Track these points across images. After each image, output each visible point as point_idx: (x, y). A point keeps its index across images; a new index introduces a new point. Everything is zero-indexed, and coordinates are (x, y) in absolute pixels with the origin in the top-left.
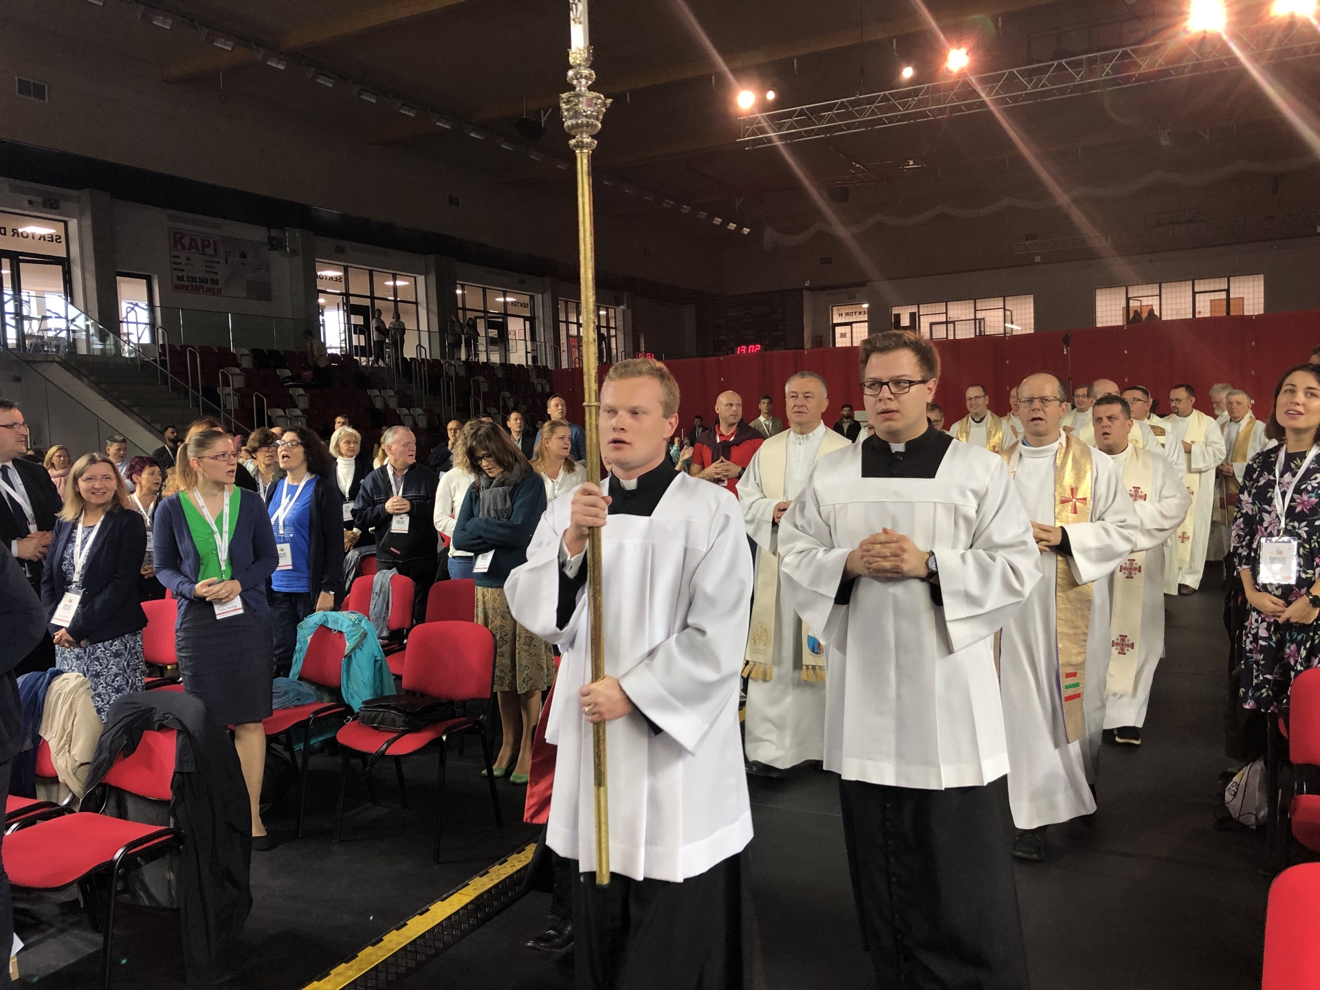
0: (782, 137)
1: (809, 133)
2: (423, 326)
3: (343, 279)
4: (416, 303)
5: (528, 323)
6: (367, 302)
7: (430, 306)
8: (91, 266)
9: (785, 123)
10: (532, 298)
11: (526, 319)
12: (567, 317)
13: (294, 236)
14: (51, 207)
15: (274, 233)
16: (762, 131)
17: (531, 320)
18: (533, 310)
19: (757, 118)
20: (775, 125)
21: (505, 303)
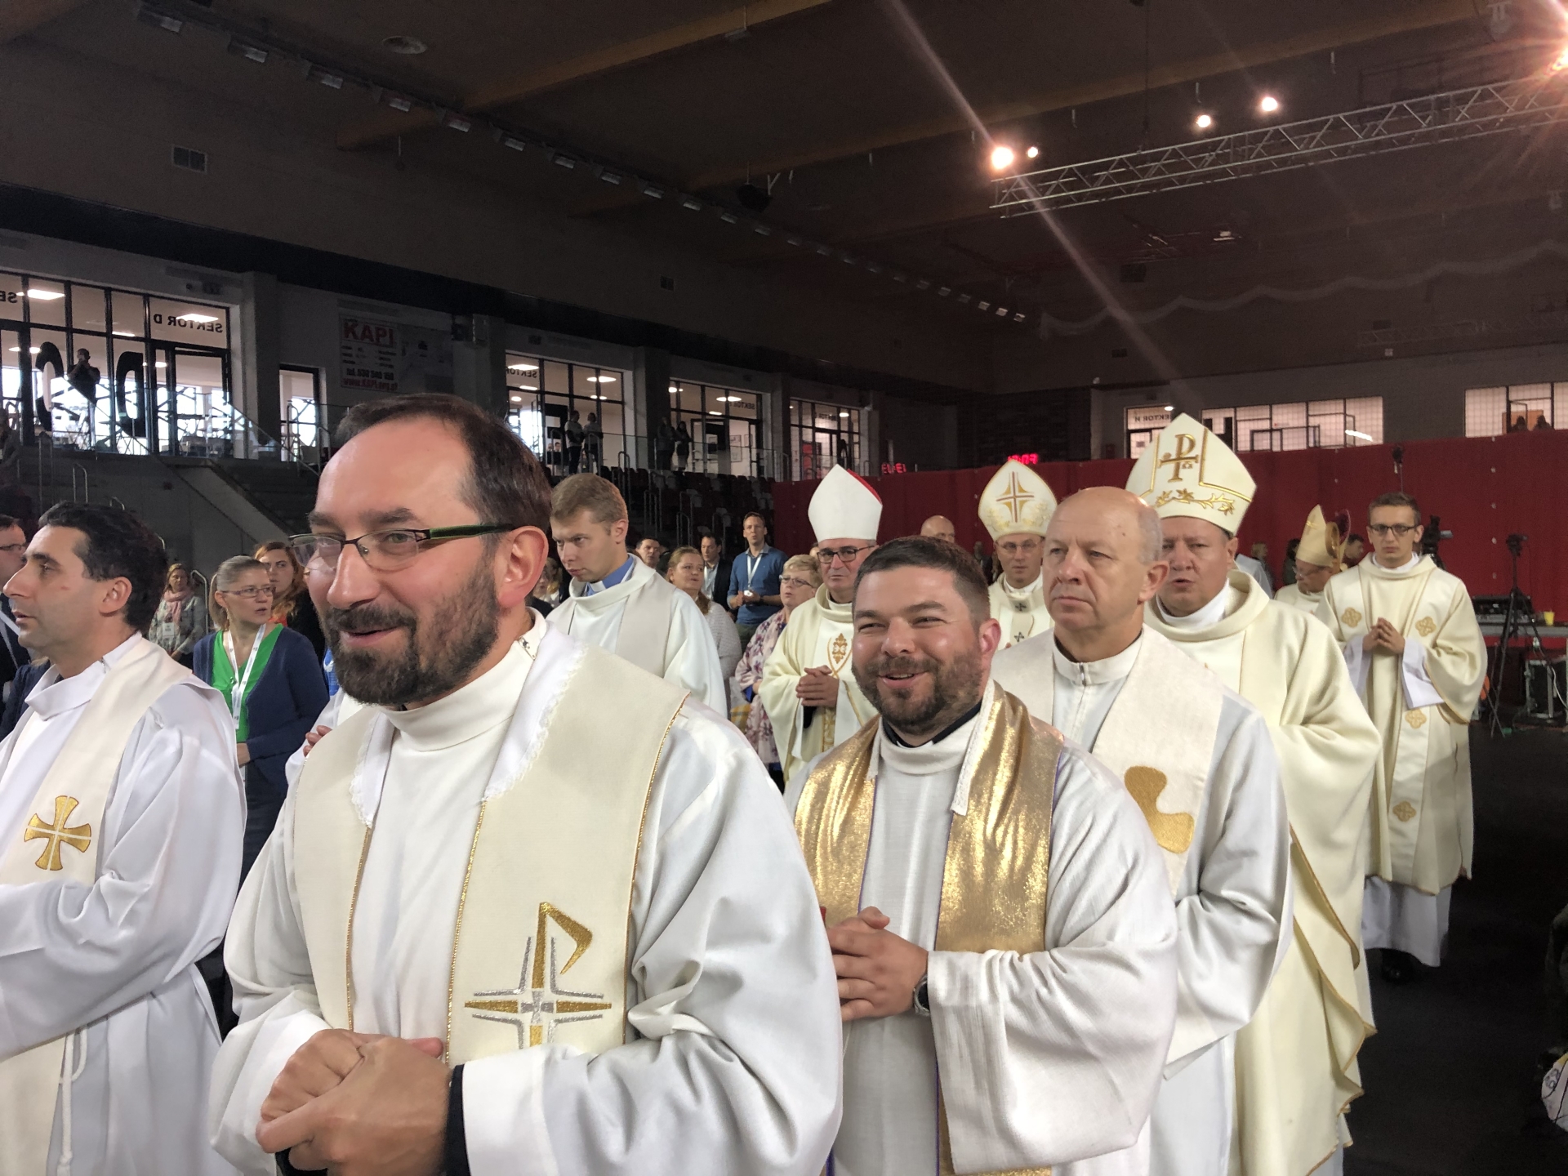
0: (1047, 203)
1: (1080, 198)
2: (630, 431)
3: (538, 374)
4: (622, 403)
5: (753, 427)
6: (565, 401)
7: (638, 407)
8: (252, 359)
9: (1050, 185)
10: (759, 398)
11: (751, 422)
12: (801, 420)
13: (480, 324)
14: (212, 292)
15: (460, 320)
16: (1022, 195)
17: (758, 423)
18: (760, 412)
19: (1016, 179)
20: (1038, 188)
21: (727, 403)
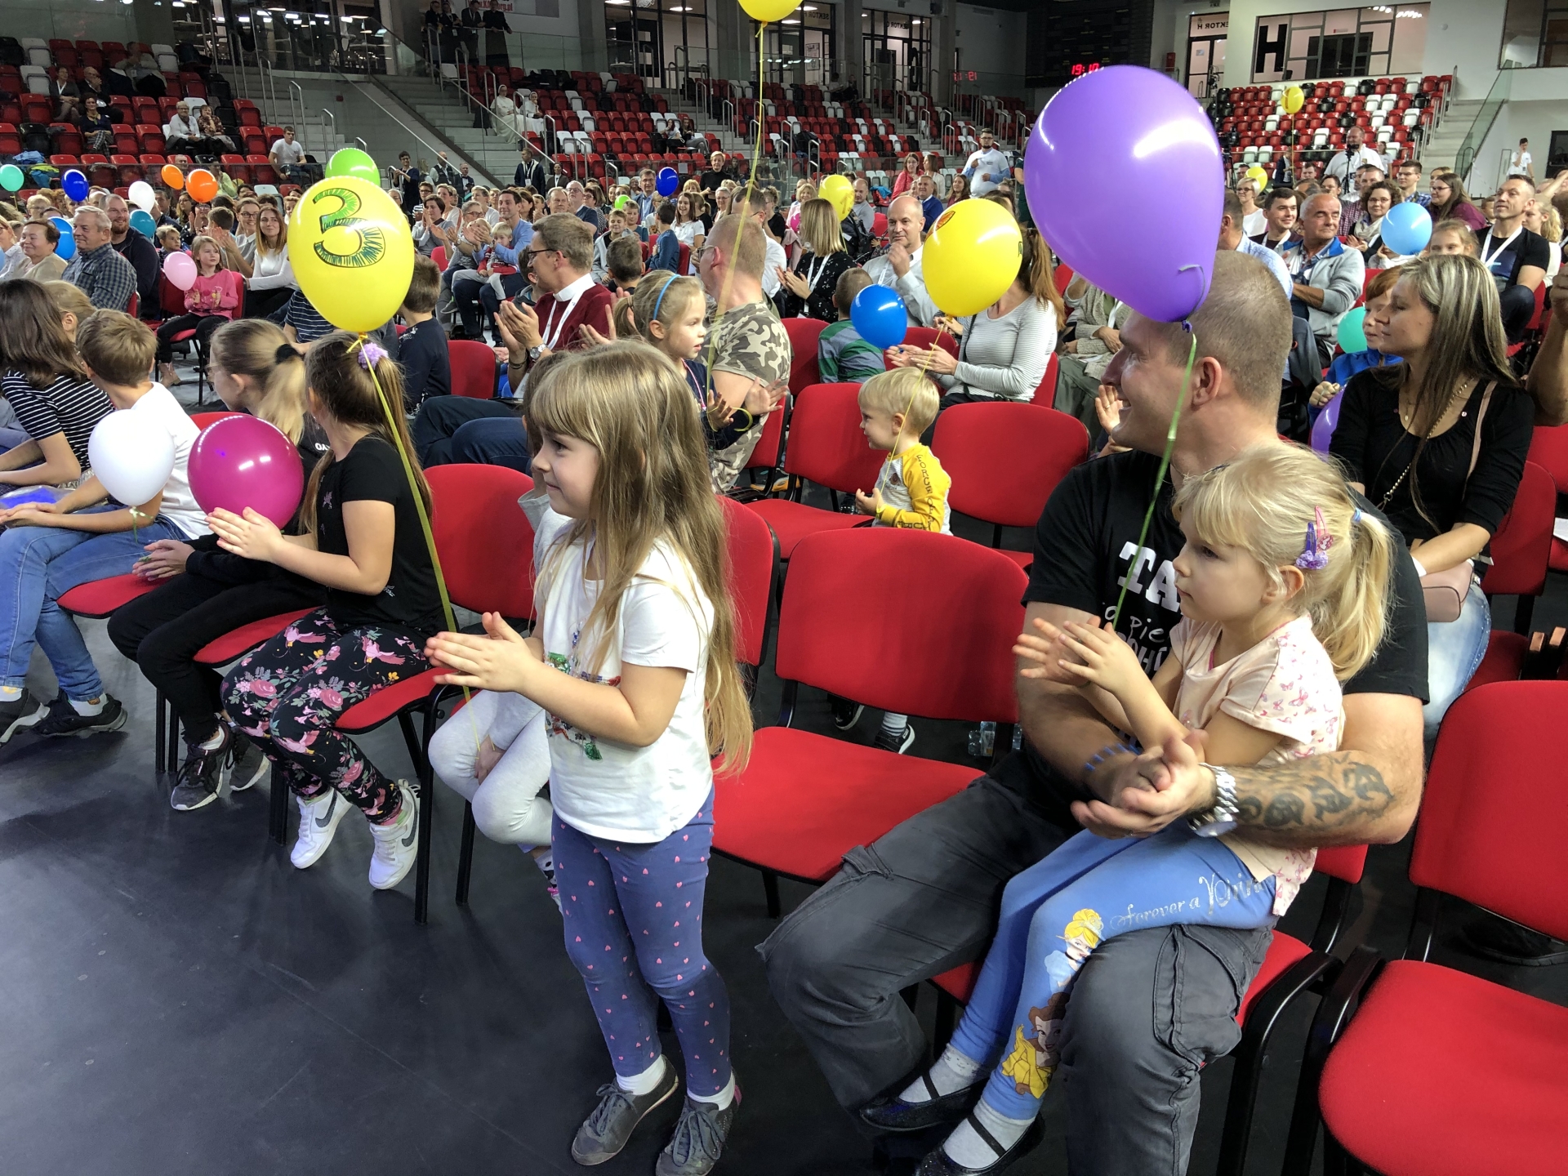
2: (713, 43)
4: (705, 16)
5: (827, 37)
6: (654, 16)
7: (720, 20)
10: (833, 7)
11: (825, 32)
12: (873, 30)
17: (831, 33)
18: (833, 24)
21: (803, 14)
